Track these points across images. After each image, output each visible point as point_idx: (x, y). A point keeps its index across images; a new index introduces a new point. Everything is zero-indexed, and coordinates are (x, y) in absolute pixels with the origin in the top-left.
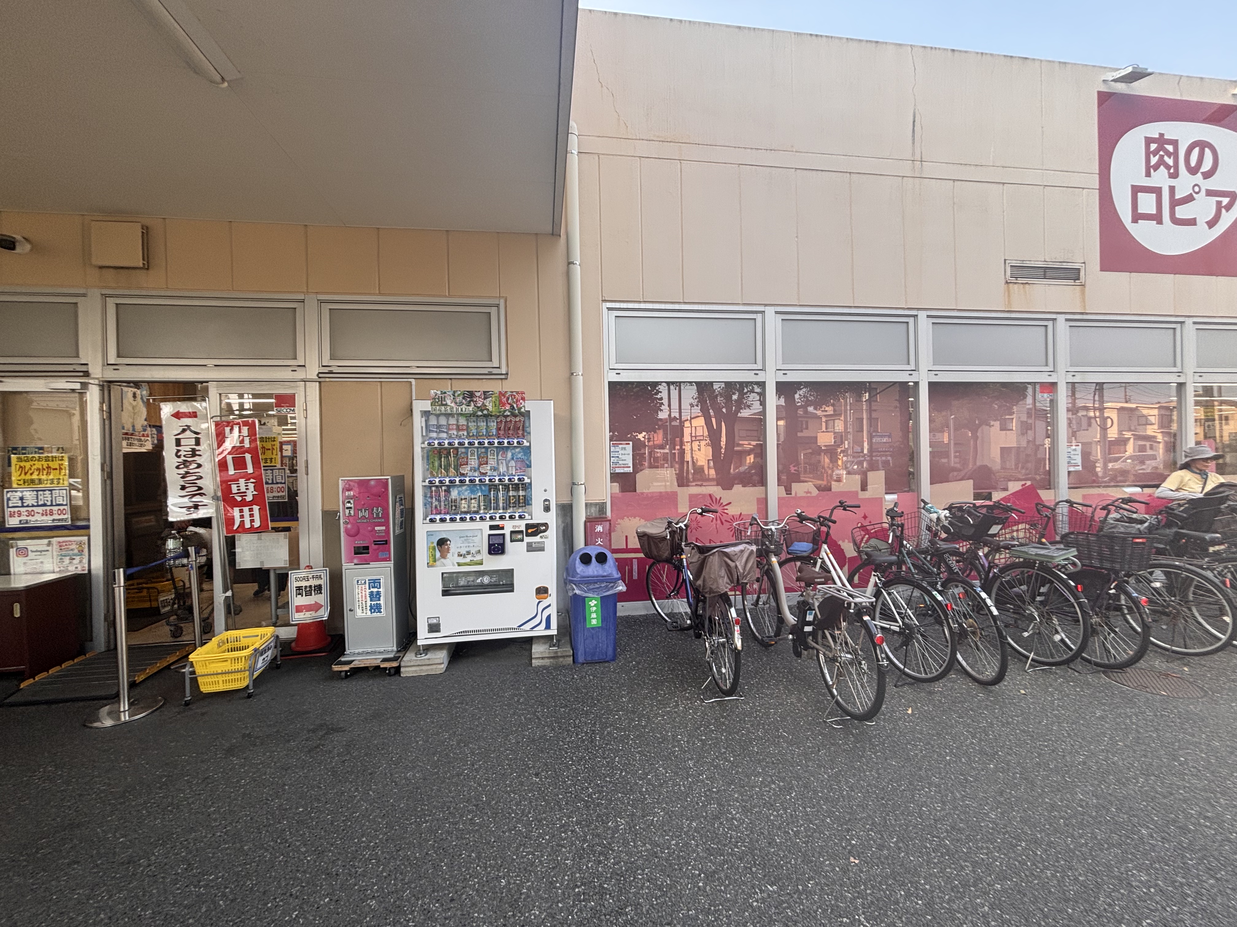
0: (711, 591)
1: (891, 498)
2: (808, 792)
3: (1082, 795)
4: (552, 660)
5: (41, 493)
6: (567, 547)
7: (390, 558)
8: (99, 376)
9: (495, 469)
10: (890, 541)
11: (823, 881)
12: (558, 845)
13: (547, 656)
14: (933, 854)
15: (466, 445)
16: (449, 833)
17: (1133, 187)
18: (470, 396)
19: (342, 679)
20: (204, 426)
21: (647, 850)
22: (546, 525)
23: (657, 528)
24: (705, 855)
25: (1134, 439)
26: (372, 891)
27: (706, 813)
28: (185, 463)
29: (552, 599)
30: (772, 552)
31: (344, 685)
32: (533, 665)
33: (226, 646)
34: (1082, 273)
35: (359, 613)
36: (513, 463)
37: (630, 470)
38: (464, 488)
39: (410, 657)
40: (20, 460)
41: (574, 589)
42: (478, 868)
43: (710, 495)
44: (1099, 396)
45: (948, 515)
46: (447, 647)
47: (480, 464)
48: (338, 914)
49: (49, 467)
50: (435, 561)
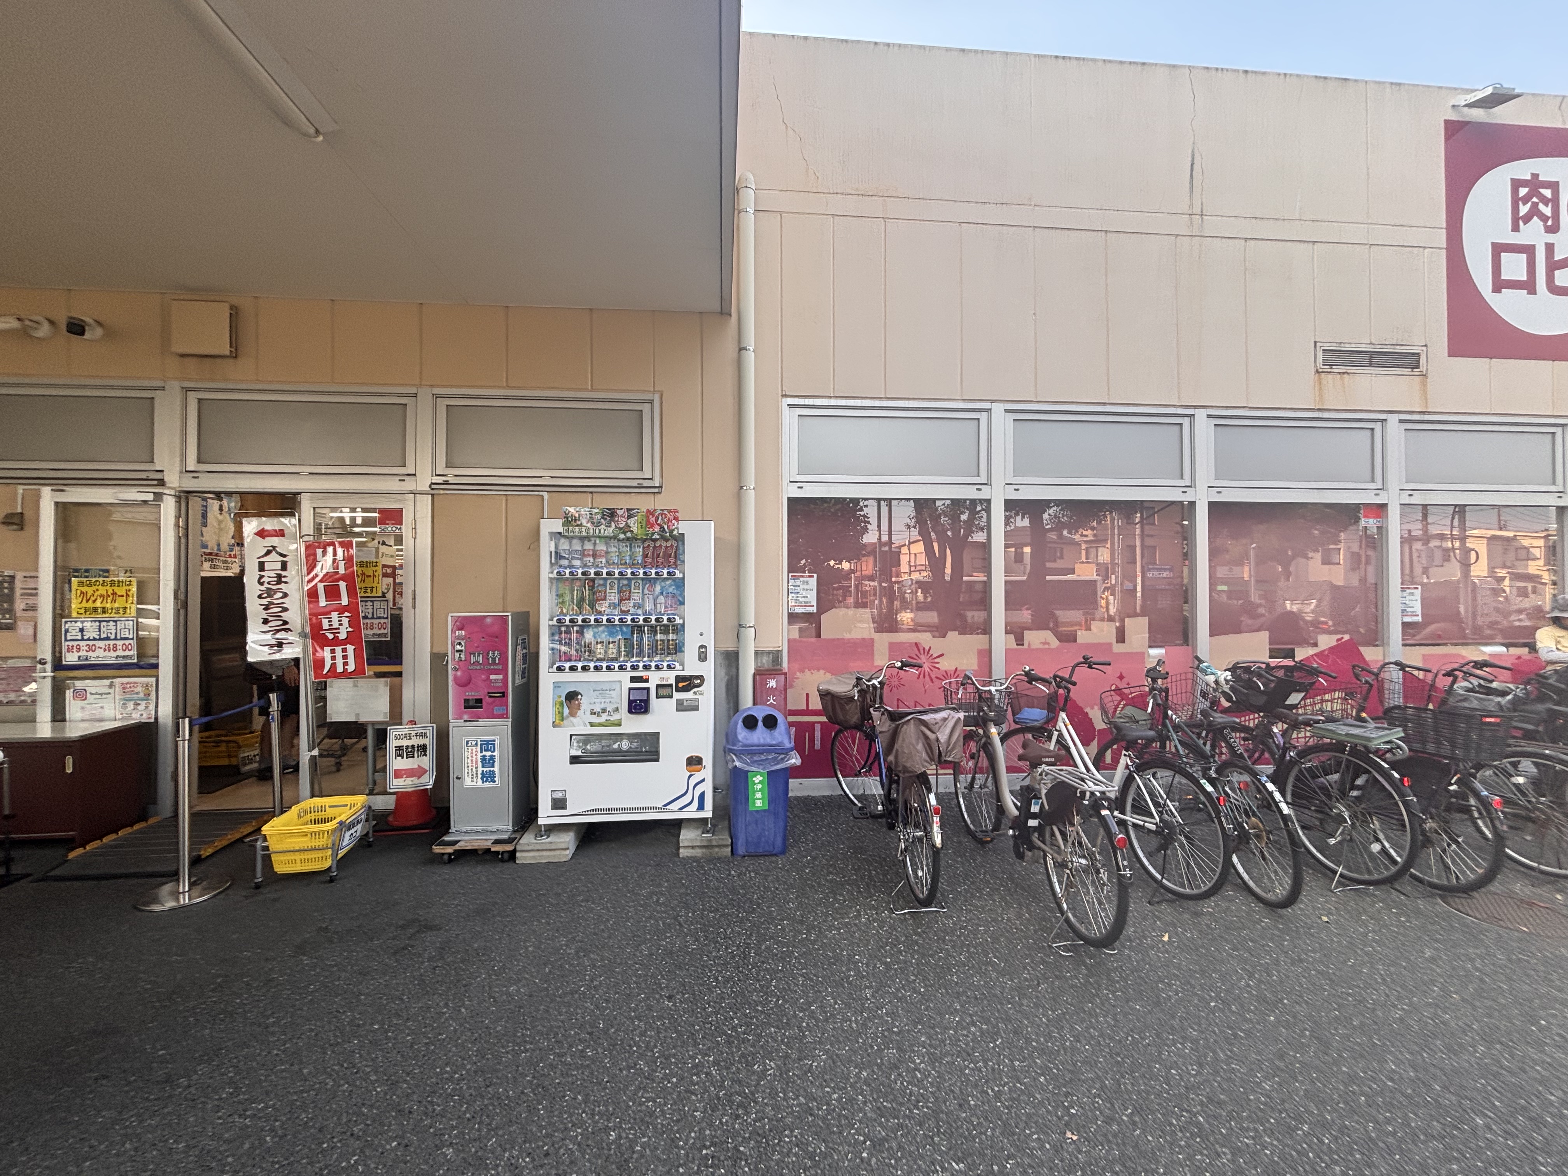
0: (906, 770)
1: (1157, 653)
2: (1018, 1041)
3: (1394, 1063)
4: (704, 850)
5: (105, 624)
6: (732, 705)
7: (507, 714)
8: (176, 485)
9: (637, 606)
10: (1149, 711)
11: (1027, 1161)
12: (688, 1091)
13: (698, 844)
14: (1180, 1134)
15: (605, 576)
16: (552, 1067)
17: (1494, 245)
18: (611, 514)
19: (445, 863)
20: (293, 547)
21: (799, 1105)
22: (701, 677)
23: (843, 686)
24: (874, 1116)
25: (1511, 579)
26: (450, 1136)
27: (882, 1060)
28: (270, 593)
29: (707, 773)
30: (991, 721)
31: (446, 871)
32: (681, 856)
33: (308, 817)
34: (1423, 360)
35: (468, 782)
36: (661, 599)
37: (814, 610)
38: (601, 629)
39: (528, 839)
40: (81, 584)
41: (734, 761)
42: (584, 1115)
43: (916, 644)
44: (1459, 521)
45: (1229, 677)
46: (575, 828)
47: (621, 600)
48: (405, 1163)
49: (114, 594)
50: (562, 720)
